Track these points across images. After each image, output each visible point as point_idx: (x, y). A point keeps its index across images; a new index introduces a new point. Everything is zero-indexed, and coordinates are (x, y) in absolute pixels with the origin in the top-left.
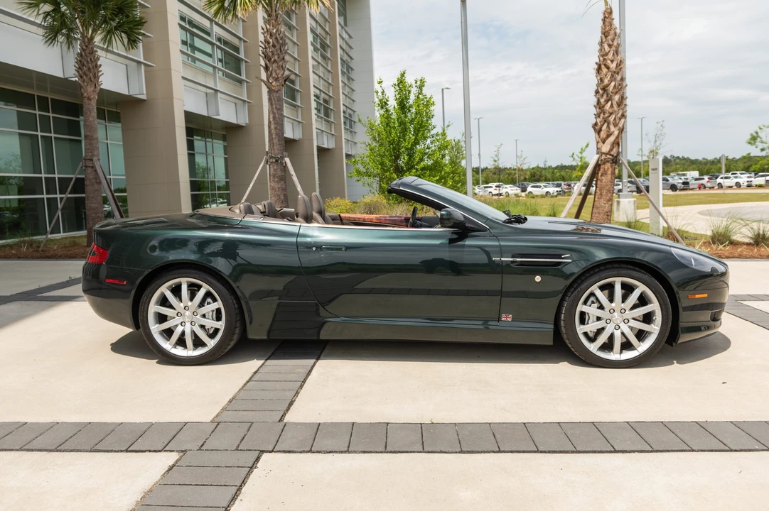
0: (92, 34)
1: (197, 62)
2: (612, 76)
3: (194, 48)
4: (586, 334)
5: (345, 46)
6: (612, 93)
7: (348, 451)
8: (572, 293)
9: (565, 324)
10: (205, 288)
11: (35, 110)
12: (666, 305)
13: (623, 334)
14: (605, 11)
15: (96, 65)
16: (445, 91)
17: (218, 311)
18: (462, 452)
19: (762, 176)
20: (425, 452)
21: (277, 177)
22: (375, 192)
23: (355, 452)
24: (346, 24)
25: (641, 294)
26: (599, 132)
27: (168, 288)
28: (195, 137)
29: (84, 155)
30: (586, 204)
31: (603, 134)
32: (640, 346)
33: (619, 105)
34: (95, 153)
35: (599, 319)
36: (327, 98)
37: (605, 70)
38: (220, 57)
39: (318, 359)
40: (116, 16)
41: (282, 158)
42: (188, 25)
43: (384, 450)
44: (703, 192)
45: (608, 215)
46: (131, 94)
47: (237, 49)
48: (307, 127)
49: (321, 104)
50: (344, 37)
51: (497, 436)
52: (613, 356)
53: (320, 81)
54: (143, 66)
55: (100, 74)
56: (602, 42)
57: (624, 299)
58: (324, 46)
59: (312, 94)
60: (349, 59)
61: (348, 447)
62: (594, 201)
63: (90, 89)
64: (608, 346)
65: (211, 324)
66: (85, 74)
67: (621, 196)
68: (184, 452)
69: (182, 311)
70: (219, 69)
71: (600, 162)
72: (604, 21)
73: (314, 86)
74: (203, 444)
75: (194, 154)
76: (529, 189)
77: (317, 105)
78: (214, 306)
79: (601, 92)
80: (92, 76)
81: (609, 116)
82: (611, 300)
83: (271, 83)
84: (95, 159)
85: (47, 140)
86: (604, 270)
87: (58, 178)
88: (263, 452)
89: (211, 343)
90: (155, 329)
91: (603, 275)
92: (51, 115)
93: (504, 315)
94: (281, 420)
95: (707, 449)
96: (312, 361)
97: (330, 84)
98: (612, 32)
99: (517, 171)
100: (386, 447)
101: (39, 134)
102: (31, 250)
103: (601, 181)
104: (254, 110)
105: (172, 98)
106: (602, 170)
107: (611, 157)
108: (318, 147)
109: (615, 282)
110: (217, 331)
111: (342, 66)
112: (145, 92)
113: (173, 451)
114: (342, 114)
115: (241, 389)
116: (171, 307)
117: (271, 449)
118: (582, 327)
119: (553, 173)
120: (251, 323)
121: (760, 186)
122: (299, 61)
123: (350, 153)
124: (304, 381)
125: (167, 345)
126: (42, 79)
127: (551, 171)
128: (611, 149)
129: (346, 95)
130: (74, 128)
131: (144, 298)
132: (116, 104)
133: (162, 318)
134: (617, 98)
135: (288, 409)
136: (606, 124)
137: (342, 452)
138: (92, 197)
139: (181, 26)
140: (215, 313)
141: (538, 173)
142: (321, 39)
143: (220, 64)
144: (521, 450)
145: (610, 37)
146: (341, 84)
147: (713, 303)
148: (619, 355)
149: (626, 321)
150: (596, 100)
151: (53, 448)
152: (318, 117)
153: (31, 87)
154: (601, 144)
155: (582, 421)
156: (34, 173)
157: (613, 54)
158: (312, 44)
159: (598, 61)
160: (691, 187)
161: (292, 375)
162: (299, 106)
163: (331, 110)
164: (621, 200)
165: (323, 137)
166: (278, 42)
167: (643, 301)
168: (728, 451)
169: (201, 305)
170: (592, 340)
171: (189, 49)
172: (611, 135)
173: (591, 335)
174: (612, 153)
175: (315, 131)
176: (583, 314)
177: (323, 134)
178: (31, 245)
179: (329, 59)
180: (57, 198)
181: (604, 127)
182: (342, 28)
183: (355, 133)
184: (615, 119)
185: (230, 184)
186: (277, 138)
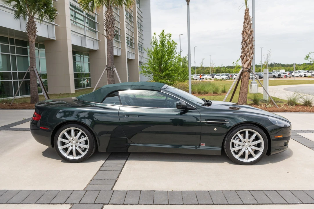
0: (33, 14)
1: (77, 24)
2: (248, 37)
3: (76, 18)
4: (234, 151)
5: (139, 17)
6: (248, 43)
7: (138, 204)
8: (229, 135)
9: (226, 147)
10: (81, 131)
11: (8, 44)
12: (266, 140)
13: (249, 151)
14: (246, 10)
15: (35, 28)
16: (181, 35)
17: (86, 141)
18: (183, 204)
19: (310, 72)
20: (169, 204)
21: (111, 76)
22: (151, 79)
23: (141, 204)
24: (140, 7)
25: (256, 136)
26: (243, 59)
27: (66, 131)
28: (76, 55)
29: (29, 65)
30: (237, 88)
31: (244, 60)
32: (255, 157)
33: (251, 48)
34: (34, 64)
35: (239, 145)
36: (132, 38)
37: (245, 34)
38: (87, 21)
39: (127, 160)
40: (43, 7)
41: (113, 68)
42: (74, 8)
43: (153, 204)
44: (286, 79)
45: (246, 93)
46: (49, 37)
47: (94, 18)
48: (123, 51)
49: (129, 41)
50: (139, 12)
51: (198, 197)
52: (245, 160)
53: (129, 31)
54: (54, 26)
55: (36, 31)
56: (244, 22)
57: (249, 137)
58: (131, 17)
59: (125, 36)
60: (141, 22)
61: (139, 202)
62: (241, 87)
63: (32, 38)
64: (243, 156)
65: (83, 146)
66: (30, 31)
67: (252, 83)
68: (73, 204)
69: (72, 141)
70: (87, 27)
71: (243, 72)
72: (245, 14)
73: (126, 33)
74: (80, 201)
75: (76, 62)
76: (215, 77)
77: (128, 41)
78: (85, 139)
79: (244, 43)
80: (33, 32)
81: (247, 53)
82: (244, 138)
83: (108, 37)
84: (34, 67)
85: (13, 57)
86: (241, 126)
87: (18, 73)
88: (104, 204)
89: (83, 154)
90: (60, 148)
91: (241, 128)
92: (15, 46)
93: (201, 144)
94: (112, 189)
95: (279, 203)
96: (125, 161)
97: (133, 32)
98: (249, 18)
99: (210, 69)
100: (153, 202)
101: (10, 54)
102: (7, 105)
103: (244, 79)
104: (101, 44)
105: (67, 39)
106: (244, 75)
107: (247, 70)
108: (128, 59)
109: (246, 131)
110: (86, 149)
111: (138, 25)
112: (55, 37)
113: (68, 204)
114: (138, 45)
115: (95, 175)
116: (67, 139)
117: (108, 203)
118: (233, 149)
119: (225, 69)
120: (99, 145)
121: (309, 77)
122: (120, 23)
123: (141, 61)
124: (121, 171)
125: (65, 155)
126: (11, 31)
127: (224, 68)
128: (248, 66)
129: (140, 37)
130: (25, 52)
131: (56, 135)
132: (43, 42)
133: (63, 144)
134: (250, 45)
135: (114, 184)
136: (246, 56)
137: (136, 204)
138: (33, 83)
139: (71, 9)
140: (85, 141)
141: (219, 70)
142: (129, 14)
143: (87, 24)
144: (207, 203)
145: (248, 20)
146: (137, 32)
147: (285, 137)
148: (247, 160)
149: (250, 146)
150: (242, 46)
151: (20, 202)
152: (128, 46)
153: (7, 34)
154: (243, 64)
155: (231, 190)
156: (8, 71)
157: (249, 28)
158: (126, 16)
159: (243, 30)
160: (281, 77)
161: (116, 168)
162: (120, 42)
163: (134, 43)
164: (252, 84)
165: (130, 55)
166: (111, 20)
167: (257, 138)
168: (287, 204)
169: (79, 138)
170: (237, 153)
171: (74, 18)
172: (248, 60)
173: (236, 152)
174: (248, 68)
175: (126, 52)
176: (233, 144)
177: (130, 54)
178: (7, 102)
179: (133, 22)
180: (17, 81)
181: (245, 57)
182: (138, 9)
183: (143, 53)
184: (249, 54)
185: (91, 74)
186: (111, 59)
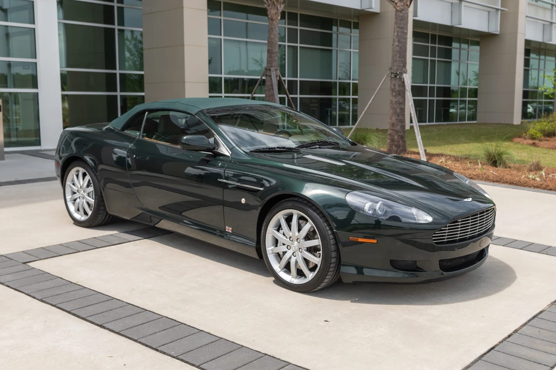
10: (88, 176)
13: (296, 260)
28: (531, 56)
32: (308, 275)
35: (284, 244)
43: (16, 288)
46: (363, 8)
51: (78, 299)
61: (8, 282)
83: (396, 4)
85: (293, 49)
92: (299, 28)
93: (227, 227)
94: (26, 262)
109: (293, 213)
118: (272, 248)
144: (63, 308)
149: (301, 250)
185: (479, 92)
186: (398, 55)
